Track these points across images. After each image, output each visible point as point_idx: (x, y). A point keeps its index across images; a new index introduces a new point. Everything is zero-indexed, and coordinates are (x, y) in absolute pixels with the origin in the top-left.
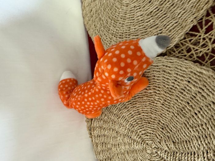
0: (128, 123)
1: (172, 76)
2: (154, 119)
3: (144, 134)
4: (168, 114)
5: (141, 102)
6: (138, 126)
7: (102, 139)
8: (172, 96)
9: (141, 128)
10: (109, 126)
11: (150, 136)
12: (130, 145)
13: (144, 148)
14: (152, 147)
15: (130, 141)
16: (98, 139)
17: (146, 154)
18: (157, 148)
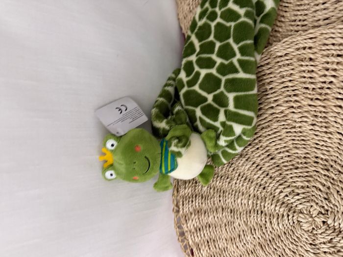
0: (253, 184)
1: (318, 63)
2: (305, 157)
3: (290, 193)
4: (329, 138)
5: (269, 135)
6: (275, 181)
7: (206, 234)
8: (326, 101)
9: (280, 185)
10: (214, 204)
11: (303, 193)
13: (296, 222)
14: (312, 215)
15: (262, 219)
16: (198, 236)
17: (303, 234)
18: (323, 214)
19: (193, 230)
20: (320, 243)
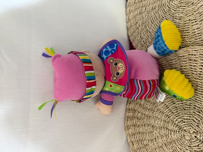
0: (164, 115)
1: (198, 63)
2: (189, 105)
3: (181, 121)
4: (202, 97)
6: (174, 115)
7: (138, 137)
8: (201, 80)
9: (177, 117)
10: (144, 122)
12: (167, 136)
13: (183, 135)
14: (190, 133)
15: (167, 132)
16: (133, 138)
17: (185, 141)
18: (195, 133)
19: (131, 134)
20: (193, 146)
